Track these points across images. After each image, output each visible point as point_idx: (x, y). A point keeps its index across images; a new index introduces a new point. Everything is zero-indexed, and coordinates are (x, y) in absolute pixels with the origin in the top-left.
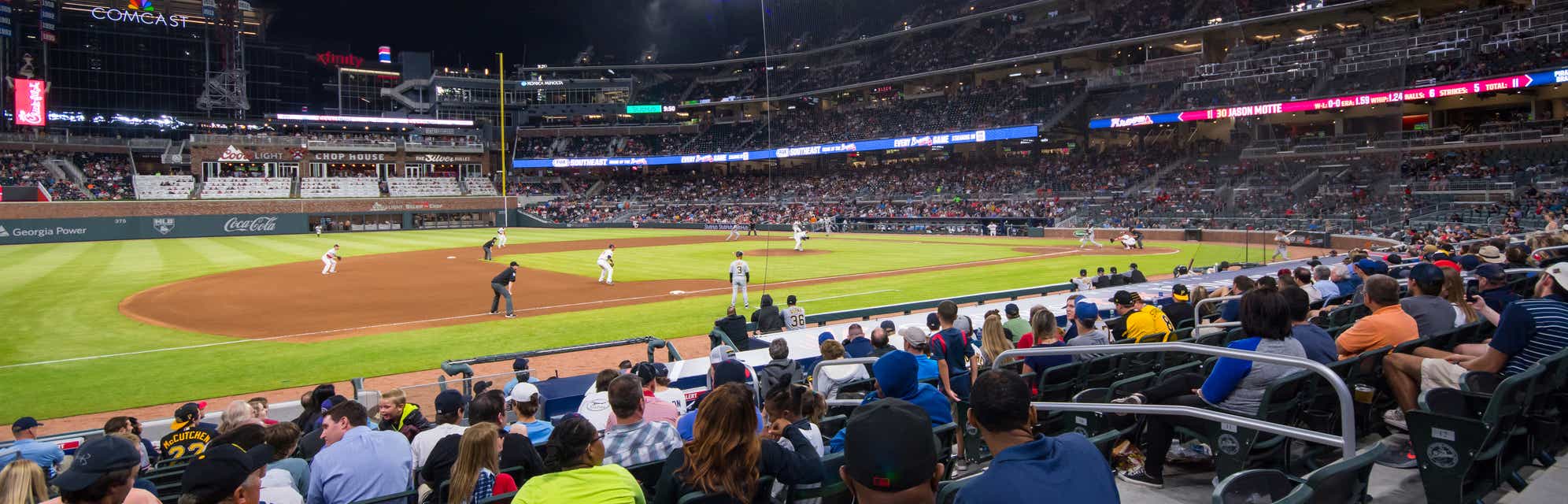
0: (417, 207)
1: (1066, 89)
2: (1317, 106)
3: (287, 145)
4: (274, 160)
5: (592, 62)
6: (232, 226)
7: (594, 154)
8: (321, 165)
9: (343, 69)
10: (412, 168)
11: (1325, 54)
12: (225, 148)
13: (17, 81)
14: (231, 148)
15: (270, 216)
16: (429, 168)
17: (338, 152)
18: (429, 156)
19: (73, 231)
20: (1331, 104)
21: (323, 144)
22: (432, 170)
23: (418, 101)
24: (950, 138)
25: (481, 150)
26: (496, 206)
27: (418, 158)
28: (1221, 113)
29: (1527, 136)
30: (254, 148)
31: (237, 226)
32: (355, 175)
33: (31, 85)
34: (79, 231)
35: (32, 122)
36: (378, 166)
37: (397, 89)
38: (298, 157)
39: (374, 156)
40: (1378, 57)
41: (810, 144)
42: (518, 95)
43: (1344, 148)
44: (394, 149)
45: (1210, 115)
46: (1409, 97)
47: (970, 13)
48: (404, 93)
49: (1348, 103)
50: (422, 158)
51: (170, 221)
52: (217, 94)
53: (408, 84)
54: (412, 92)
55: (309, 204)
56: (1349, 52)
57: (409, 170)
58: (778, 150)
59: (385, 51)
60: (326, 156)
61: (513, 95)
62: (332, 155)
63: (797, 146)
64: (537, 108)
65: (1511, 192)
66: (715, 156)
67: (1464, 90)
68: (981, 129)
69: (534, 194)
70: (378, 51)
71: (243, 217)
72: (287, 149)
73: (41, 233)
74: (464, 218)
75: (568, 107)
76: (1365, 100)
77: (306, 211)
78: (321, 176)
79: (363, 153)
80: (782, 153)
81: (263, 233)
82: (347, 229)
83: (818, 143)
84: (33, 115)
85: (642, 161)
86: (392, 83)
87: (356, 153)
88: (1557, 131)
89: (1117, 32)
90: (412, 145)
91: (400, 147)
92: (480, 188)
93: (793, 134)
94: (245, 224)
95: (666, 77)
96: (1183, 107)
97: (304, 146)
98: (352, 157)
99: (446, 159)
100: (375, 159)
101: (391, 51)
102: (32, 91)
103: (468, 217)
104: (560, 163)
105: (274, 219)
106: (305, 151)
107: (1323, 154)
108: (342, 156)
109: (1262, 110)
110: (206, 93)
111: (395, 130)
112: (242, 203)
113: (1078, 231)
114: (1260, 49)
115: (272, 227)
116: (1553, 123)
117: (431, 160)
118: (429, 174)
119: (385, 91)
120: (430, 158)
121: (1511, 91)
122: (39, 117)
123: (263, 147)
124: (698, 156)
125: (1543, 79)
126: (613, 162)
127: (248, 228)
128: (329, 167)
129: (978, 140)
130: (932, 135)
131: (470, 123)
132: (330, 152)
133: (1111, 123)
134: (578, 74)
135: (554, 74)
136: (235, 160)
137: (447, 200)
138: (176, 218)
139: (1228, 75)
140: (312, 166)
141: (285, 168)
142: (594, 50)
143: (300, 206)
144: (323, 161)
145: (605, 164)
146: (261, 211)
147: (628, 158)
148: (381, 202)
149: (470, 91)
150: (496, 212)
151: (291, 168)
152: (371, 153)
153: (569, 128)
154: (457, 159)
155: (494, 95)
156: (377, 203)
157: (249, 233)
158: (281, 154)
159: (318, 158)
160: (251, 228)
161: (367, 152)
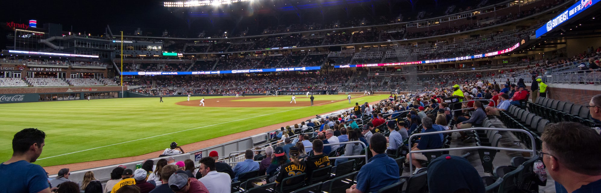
0: (86, 90)
1: (322, 56)
2: (385, 65)
3: (16, 64)
4: (10, 70)
5: (143, 34)
6: (3, 99)
7: (154, 70)
8: (32, 73)
9: (17, 30)
10: (74, 75)
11: (382, 53)
15: (21, 94)
16: (81, 75)
18: (81, 70)
20: (387, 65)
21: (35, 64)
22: (82, 76)
23: (59, 46)
24: (295, 69)
25: (105, 68)
26: (118, 90)
27: (76, 70)
28: (365, 65)
29: (420, 73)
30: (1, 65)
31: (6, 99)
32: (45, 77)
36: (58, 74)
37: (47, 40)
38: (22, 69)
39: (57, 69)
40: (393, 55)
41: (244, 69)
42: (111, 46)
43: (388, 74)
44: (68, 67)
45: (363, 66)
46: (402, 64)
47: (288, 32)
48: (51, 42)
49: (390, 65)
50: (78, 71)
53: (53, 38)
54: (55, 42)
55: (38, 89)
56: (386, 53)
57: (72, 75)
58: (233, 71)
59: (33, 22)
60: (35, 69)
61: (109, 46)
62: (38, 69)
63: (239, 69)
65: (422, 84)
66: (206, 72)
67: (410, 63)
68: (304, 66)
69: (132, 85)
70: (29, 22)
71: (8, 95)
72: (16, 65)
74: (102, 94)
75: (134, 51)
76: (393, 64)
77: (38, 92)
78: (32, 77)
79: (53, 68)
80: (234, 72)
81: (17, 102)
82: (55, 100)
83: (247, 69)
85: (176, 73)
86: (44, 37)
87: (49, 68)
88: (424, 72)
89: (334, 42)
90: (75, 66)
91: (70, 66)
92: (110, 84)
93: (234, 65)
94: (9, 98)
95: (173, 42)
96: (356, 64)
97: (25, 64)
99: (89, 71)
100: (58, 70)
101: (37, 22)
103: (103, 94)
104: (140, 73)
105: (23, 96)
106: (25, 67)
107: (384, 75)
108: (42, 69)
109: (374, 65)
111: (64, 59)
112: (8, 89)
113: (346, 93)
114: (367, 50)
115: (22, 99)
116: (424, 70)
117: (82, 71)
118: (81, 77)
119: (42, 41)
120: (82, 70)
121: (418, 64)
123: (5, 65)
124: (199, 72)
125: (424, 62)
126: (164, 73)
127: (11, 100)
128: (36, 74)
129: (303, 70)
130: (289, 68)
131: (98, 57)
132: (37, 67)
133: (340, 66)
134: (139, 39)
135: (127, 39)
137: (99, 88)
139: (363, 56)
140: (27, 73)
141: (14, 74)
142: (141, 30)
143: (35, 90)
144: (33, 71)
145: (161, 74)
146: (17, 93)
147: (171, 72)
148: (71, 88)
149: (90, 43)
150: (118, 92)
151: (17, 74)
152: (56, 68)
153: (137, 60)
154: (93, 71)
155: (100, 46)
156: (69, 89)
157: (10, 102)
158: (13, 68)
159: (31, 69)
160: (12, 100)
161: (54, 68)
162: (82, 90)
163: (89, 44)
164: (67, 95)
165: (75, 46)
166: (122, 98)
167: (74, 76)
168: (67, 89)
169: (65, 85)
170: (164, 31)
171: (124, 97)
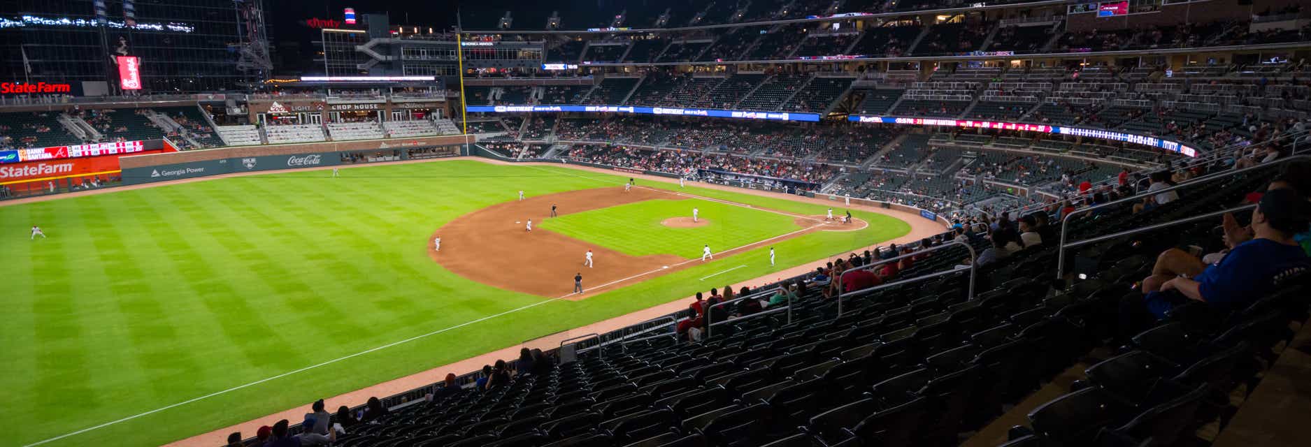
0: (409, 144)
3: (312, 100)
4: (305, 112)
5: (514, 26)
6: (292, 162)
7: (522, 102)
8: (336, 114)
9: (325, 30)
10: (397, 113)
12: (271, 104)
13: (119, 58)
14: (275, 103)
16: (407, 113)
17: (346, 104)
18: (407, 104)
19: (196, 170)
21: (337, 99)
22: (410, 116)
23: (383, 54)
25: (443, 100)
26: (460, 142)
27: (400, 106)
30: (290, 103)
31: (296, 162)
33: (128, 61)
34: (200, 170)
35: (132, 87)
37: (368, 45)
38: (320, 108)
39: (371, 105)
44: (384, 101)
48: (372, 48)
49: (976, 125)
50: (403, 106)
51: (253, 160)
52: (249, 59)
53: (374, 41)
54: (378, 48)
55: (340, 145)
57: (394, 114)
58: (656, 108)
59: (349, 12)
60: (339, 107)
62: (343, 106)
63: (667, 106)
64: (474, 62)
66: (610, 108)
68: (786, 111)
69: (484, 132)
70: (344, 12)
71: (298, 156)
72: (312, 103)
73: (178, 173)
74: (438, 151)
75: (497, 62)
77: (339, 150)
78: (336, 120)
79: (364, 104)
80: (657, 111)
83: (682, 106)
84: (132, 82)
85: (558, 109)
86: (362, 40)
87: (359, 104)
90: (397, 98)
91: (388, 98)
92: (448, 130)
94: (300, 160)
95: (566, 38)
96: (900, 113)
97: (323, 100)
98: (356, 107)
99: (419, 106)
100: (372, 107)
101: (355, 12)
102: (129, 65)
103: (440, 150)
104: (500, 109)
105: (318, 156)
106: (324, 104)
108: (349, 107)
110: (242, 58)
111: (383, 87)
112: (298, 146)
113: (832, 196)
115: (318, 162)
117: (411, 108)
118: (408, 117)
119: (359, 48)
122: (137, 83)
123: (297, 102)
124: (598, 107)
126: (538, 109)
127: (303, 163)
128: (342, 116)
131: (432, 78)
132: (342, 104)
136: (279, 112)
137: (428, 141)
138: (256, 157)
139: (927, 92)
140: (330, 114)
141: (312, 116)
142: (511, 16)
143: (334, 147)
144: (337, 110)
145: (532, 110)
146: (310, 151)
147: (549, 106)
148: (384, 142)
149: (425, 50)
150: (461, 146)
151: (316, 116)
152: (369, 104)
153: (501, 79)
154: (426, 106)
155: (442, 53)
156: (383, 143)
157: (303, 166)
158: (309, 107)
159: (333, 108)
160: (305, 163)
161: (366, 104)
162: (403, 145)
163: (423, 52)
164: (382, 153)
165: (403, 57)
166: (466, 155)
167: (397, 115)
168: (380, 143)
169: (377, 137)
170: (551, 16)
171: (470, 155)
